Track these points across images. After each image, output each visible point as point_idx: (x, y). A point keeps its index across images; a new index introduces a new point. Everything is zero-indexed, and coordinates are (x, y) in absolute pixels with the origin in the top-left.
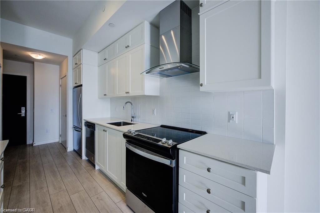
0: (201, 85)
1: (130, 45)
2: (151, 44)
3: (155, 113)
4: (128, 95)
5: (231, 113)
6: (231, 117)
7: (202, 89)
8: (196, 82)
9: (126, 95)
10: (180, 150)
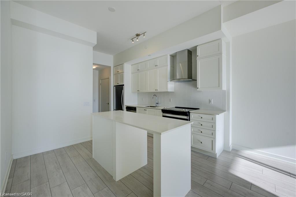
0: (198, 88)
1: (158, 65)
2: (171, 65)
3: (171, 101)
4: (156, 91)
5: (210, 100)
6: (210, 101)
7: (198, 90)
8: (195, 86)
9: (155, 91)
10: (190, 113)
